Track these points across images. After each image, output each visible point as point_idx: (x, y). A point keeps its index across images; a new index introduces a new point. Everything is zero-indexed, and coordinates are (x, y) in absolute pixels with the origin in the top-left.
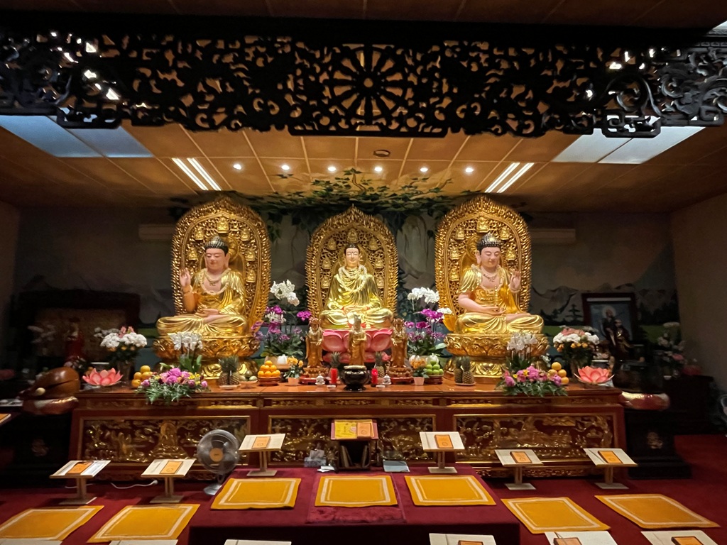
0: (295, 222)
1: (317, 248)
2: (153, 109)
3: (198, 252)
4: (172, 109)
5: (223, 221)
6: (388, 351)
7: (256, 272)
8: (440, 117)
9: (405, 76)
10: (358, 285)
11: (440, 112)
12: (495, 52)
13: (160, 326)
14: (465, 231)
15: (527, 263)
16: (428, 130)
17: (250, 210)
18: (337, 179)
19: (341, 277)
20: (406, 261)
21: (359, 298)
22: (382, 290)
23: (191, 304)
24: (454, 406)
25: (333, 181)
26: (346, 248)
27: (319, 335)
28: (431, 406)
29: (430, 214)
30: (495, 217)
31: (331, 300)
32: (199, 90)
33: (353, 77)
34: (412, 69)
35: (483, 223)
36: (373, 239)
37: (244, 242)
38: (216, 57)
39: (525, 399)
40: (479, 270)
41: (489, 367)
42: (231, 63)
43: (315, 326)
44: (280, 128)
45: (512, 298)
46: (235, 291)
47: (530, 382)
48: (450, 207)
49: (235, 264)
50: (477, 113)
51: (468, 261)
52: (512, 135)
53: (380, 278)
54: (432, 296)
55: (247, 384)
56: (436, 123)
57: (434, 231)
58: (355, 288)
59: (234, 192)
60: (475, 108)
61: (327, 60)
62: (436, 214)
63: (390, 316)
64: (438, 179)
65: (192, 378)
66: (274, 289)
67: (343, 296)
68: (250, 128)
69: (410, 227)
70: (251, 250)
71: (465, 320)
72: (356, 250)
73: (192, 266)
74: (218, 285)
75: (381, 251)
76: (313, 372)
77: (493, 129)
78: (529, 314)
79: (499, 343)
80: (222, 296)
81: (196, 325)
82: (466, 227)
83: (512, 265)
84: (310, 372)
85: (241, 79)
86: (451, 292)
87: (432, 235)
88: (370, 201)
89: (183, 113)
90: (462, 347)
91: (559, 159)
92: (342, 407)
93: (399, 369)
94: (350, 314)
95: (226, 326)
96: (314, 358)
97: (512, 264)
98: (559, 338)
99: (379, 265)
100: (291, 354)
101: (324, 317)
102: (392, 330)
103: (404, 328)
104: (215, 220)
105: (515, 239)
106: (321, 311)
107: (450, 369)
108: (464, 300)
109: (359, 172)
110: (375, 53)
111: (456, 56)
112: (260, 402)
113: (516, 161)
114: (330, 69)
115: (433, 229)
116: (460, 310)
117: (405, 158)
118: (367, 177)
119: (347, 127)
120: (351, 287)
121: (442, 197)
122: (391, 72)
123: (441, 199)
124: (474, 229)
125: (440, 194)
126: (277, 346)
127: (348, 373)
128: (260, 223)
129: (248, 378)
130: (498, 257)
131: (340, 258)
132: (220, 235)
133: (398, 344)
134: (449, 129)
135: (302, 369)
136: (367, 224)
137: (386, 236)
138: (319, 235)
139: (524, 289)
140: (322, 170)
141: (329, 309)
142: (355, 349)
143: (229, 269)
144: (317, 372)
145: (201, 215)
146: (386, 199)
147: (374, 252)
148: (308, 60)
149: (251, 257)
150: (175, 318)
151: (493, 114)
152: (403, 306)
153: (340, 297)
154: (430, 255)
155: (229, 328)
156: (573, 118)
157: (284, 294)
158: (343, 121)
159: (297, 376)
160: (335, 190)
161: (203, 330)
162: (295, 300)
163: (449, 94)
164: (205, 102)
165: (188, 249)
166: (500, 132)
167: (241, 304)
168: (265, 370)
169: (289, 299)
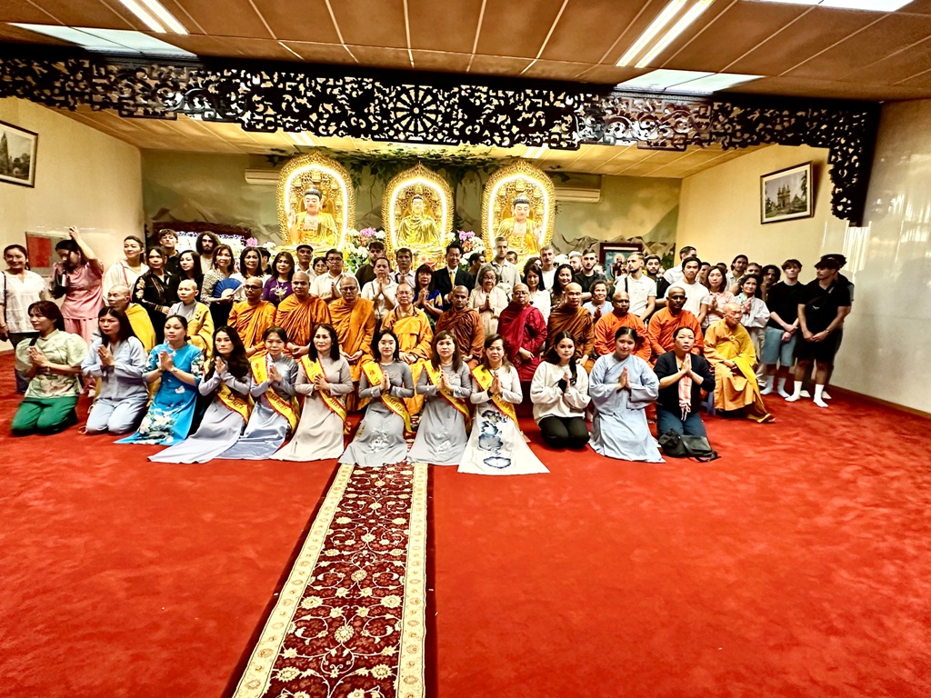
0: (374, 172)
2: (295, 122)
3: (297, 197)
5: (316, 172)
8: (456, 133)
9: (438, 107)
11: (456, 130)
14: (507, 189)
15: (551, 217)
16: (448, 141)
17: (337, 163)
19: (408, 222)
20: (463, 210)
21: (422, 238)
29: (486, 170)
30: (530, 178)
31: (402, 239)
32: (320, 111)
33: (408, 106)
35: (521, 183)
36: (435, 191)
37: (333, 190)
38: (329, 90)
42: (338, 94)
44: (366, 136)
46: (328, 229)
48: (500, 165)
60: (477, 129)
61: (393, 94)
67: (410, 237)
68: (349, 136)
69: (469, 181)
70: (339, 196)
75: (441, 201)
82: (507, 186)
85: (343, 105)
97: (540, 217)
99: (439, 213)
104: (309, 171)
110: (420, 91)
111: (467, 95)
114: (395, 100)
119: (403, 137)
120: (416, 229)
121: (491, 158)
124: (514, 187)
125: (489, 156)
128: (346, 175)
130: (528, 211)
134: (461, 141)
136: (431, 178)
137: (445, 190)
138: (393, 186)
139: (548, 237)
145: (298, 166)
147: (436, 201)
148: (382, 94)
151: (487, 133)
153: (408, 237)
156: (532, 137)
158: (402, 134)
163: (462, 119)
164: (323, 119)
166: (489, 144)
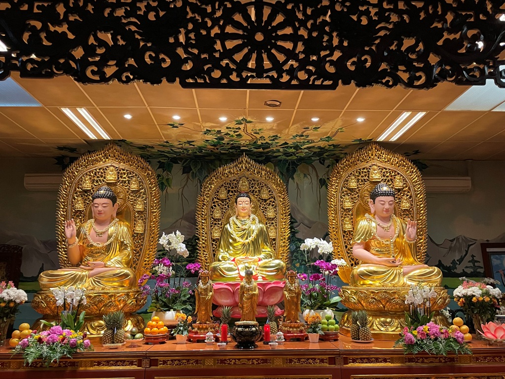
0: (186, 170)
1: (208, 197)
2: (43, 61)
3: (85, 203)
4: (62, 61)
5: (112, 171)
6: (281, 305)
7: (145, 223)
8: (331, 69)
9: (296, 30)
10: (249, 235)
11: (330, 65)
12: (385, 5)
13: (42, 281)
14: (358, 180)
15: (422, 212)
16: (318, 83)
17: (140, 159)
18: (227, 128)
19: (232, 227)
20: (298, 210)
21: (251, 248)
22: (274, 240)
23: (75, 255)
24: (351, 365)
25: (224, 130)
26: (238, 197)
27: (209, 288)
28: (328, 365)
29: (322, 162)
30: (387, 165)
31: (222, 251)
32: (90, 44)
33: (244, 31)
34: (303, 23)
35: (376, 172)
36: (265, 188)
37: (133, 192)
38: (107, 11)
39: (426, 358)
40: (373, 219)
41: (387, 322)
42: (122, 16)
43: (205, 279)
44: (171, 80)
45: (408, 248)
46: (122, 242)
47: (430, 339)
48: (342, 156)
49: (122, 215)
50: (368, 64)
51: (363, 210)
52: (404, 86)
53: (272, 227)
54: (325, 247)
55: (132, 342)
56: (327, 76)
57: (326, 180)
58: (247, 239)
59: (123, 141)
60: (366, 60)
61: (219, 14)
62: (327, 162)
63: (283, 267)
64: (329, 128)
65: (74, 336)
66: (163, 241)
67: (234, 247)
68: (141, 81)
69: (302, 176)
70: (140, 199)
71: (360, 272)
72: (248, 199)
73: (78, 216)
74: (105, 236)
75: (273, 200)
76: (202, 328)
77: (384, 81)
78: (426, 266)
79: (396, 296)
80: (108, 248)
81: (81, 279)
82: (358, 176)
83: (407, 215)
84: (199, 328)
85: (133, 33)
86: (345, 243)
87: (323, 183)
88: (261, 150)
89: (73, 65)
90: (358, 300)
91: (450, 108)
92: (232, 367)
93: (293, 324)
94: (241, 266)
95: (111, 279)
96: (203, 313)
97: (406, 213)
98: (459, 291)
99: (271, 214)
100: (179, 309)
101: (215, 269)
102: (284, 283)
103: (297, 281)
104: (103, 170)
105: (409, 188)
106: (211, 262)
107: (346, 325)
108: (359, 251)
109: (250, 122)
110: (265, 7)
111: (345, 10)
112: (146, 362)
113: (408, 110)
114: (221, 23)
115: (325, 177)
116: (355, 262)
117: (296, 108)
118: (259, 126)
119: (238, 79)
120: (242, 237)
121: (333, 145)
122: (281, 26)
123: (332, 147)
124: (366, 178)
125: (331, 143)
126: (164, 300)
127: (240, 329)
128: (150, 172)
129: (133, 335)
130: (393, 205)
131: (232, 207)
132: (108, 184)
133: (291, 297)
134: (340, 81)
135: (190, 325)
136: (258, 172)
137: (278, 185)
138: (210, 184)
139: (421, 239)
140: (214, 120)
141: (219, 261)
142: (246, 302)
143: (117, 220)
144: (207, 329)
145: (89, 165)
146: (278, 148)
147: (265, 200)
148: (198, 15)
149: (139, 207)
150: (59, 272)
151: (383, 66)
152: (295, 256)
153: (231, 248)
154: (322, 204)
155: (115, 281)
156: (465, 69)
157: (174, 245)
158: (235, 74)
159: (185, 333)
160: (225, 139)
161: (87, 284)
162: (185, 250)
163: (340, 47)
164: (95, 55)
165: (75, 199)
166: (391, 83)
167: (128, 256)
168: (152, 327)
169: (178, 250)
